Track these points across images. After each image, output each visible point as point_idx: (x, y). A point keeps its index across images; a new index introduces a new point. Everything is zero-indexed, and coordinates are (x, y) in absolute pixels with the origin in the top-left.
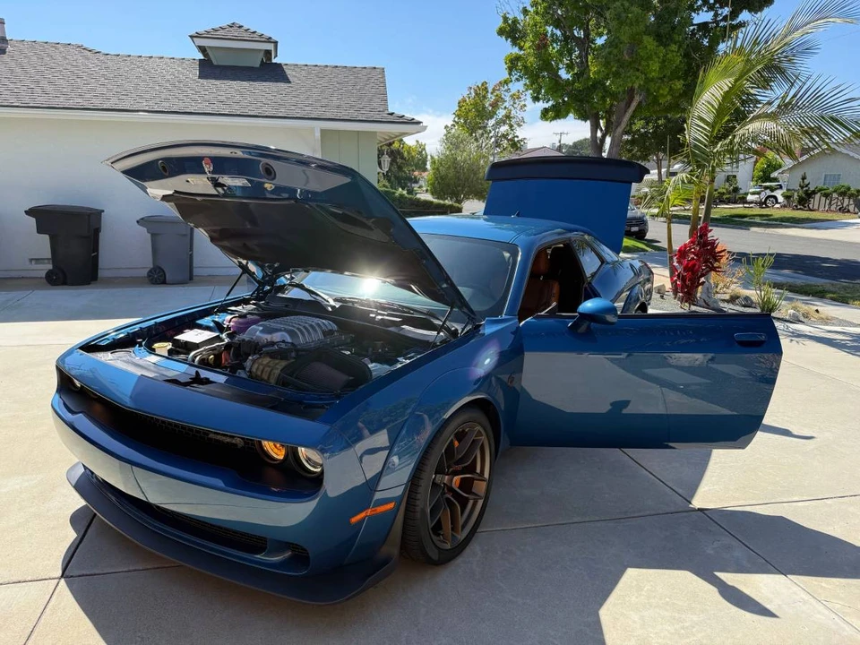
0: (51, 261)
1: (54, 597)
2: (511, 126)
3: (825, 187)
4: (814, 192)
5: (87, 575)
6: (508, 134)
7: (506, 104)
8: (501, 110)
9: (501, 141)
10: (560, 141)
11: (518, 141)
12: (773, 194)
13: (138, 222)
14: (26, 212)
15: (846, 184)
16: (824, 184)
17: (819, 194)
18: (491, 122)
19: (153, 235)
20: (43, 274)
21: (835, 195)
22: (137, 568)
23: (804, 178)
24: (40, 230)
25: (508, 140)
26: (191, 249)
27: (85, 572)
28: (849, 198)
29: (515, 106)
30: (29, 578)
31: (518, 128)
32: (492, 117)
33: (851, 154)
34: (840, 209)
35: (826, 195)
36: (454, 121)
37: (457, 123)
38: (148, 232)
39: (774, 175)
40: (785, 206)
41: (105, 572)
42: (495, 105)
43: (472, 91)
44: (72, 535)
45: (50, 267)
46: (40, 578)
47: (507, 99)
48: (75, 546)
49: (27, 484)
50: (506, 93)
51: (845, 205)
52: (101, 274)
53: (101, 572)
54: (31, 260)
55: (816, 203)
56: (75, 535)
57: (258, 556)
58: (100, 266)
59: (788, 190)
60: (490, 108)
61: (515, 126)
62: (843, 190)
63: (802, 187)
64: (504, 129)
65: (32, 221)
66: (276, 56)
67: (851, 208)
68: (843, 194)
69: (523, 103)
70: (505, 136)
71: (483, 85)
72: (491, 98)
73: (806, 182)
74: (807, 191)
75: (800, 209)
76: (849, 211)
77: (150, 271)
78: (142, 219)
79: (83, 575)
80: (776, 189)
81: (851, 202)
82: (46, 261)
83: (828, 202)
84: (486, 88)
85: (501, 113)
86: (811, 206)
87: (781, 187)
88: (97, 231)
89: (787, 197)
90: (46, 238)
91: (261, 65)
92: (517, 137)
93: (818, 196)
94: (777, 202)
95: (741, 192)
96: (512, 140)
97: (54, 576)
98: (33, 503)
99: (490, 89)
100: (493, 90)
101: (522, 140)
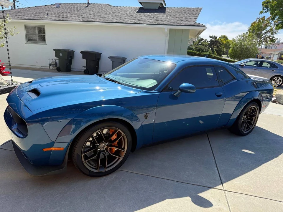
7: (272, 25)
9: (267, 39)
11: (274, 39)
13: (108, 57)
14: (80, 52)
18: (263, 32)
19: (113, 62)
20: (83, 71)
24: (83, 58)
25: (270, 39)
31: (275, 34)
32: (264, 30)
38: (111, 61)
42: (266, 26)
43: (258, 19)
45: (85, 69)
47: (272, 23)
54: (83, 67)
64: (268, 34)
65: (81, 55)
66: (166, 5)
70: (269, 37)
71: (263, 17)
72: (265, 23)
78: (110, 57)
84: (264, 19)
85: (269, 28)
90: (85, 60)
91: (158, 8)
92: (274, 37)
96: (272, 39)
99: (266, 19)
100: (267, 19)
101: (276, 39)
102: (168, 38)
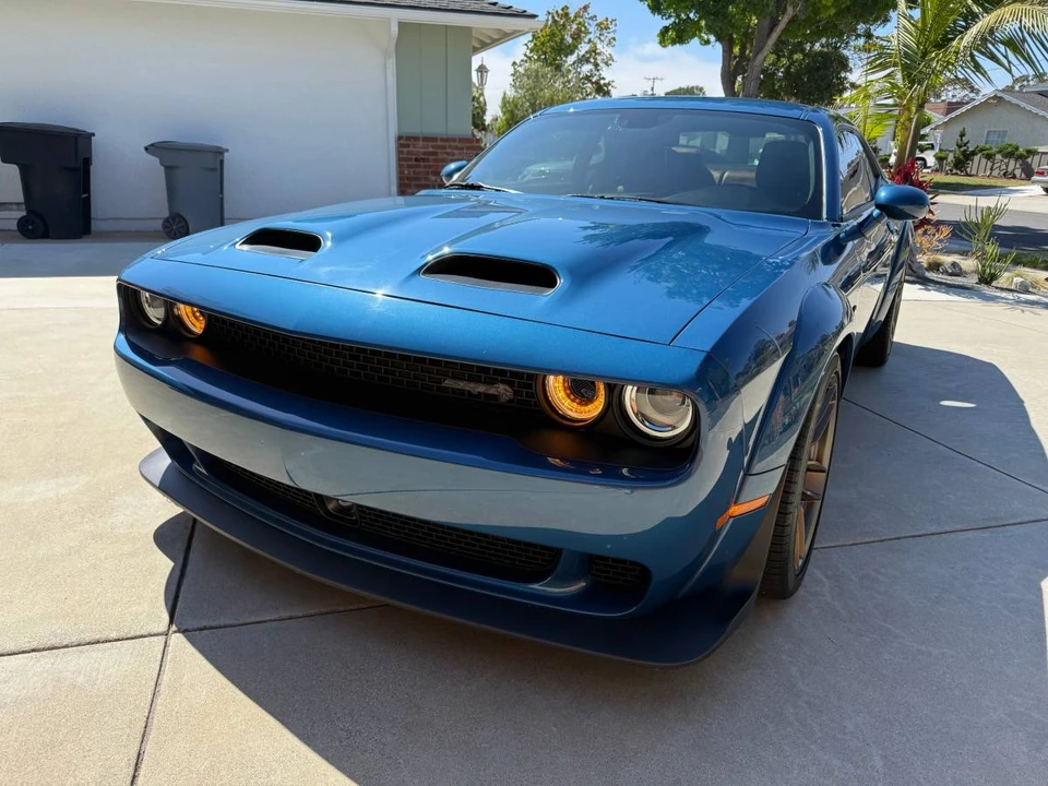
0: (24, 207)
1: (167, 667)
2: (596, 65)
3: (987, 146)
4: (974, 153)
5: (212, 628)
6: (592, 76)
7: (591, 36)
8: (583, 45)
9: (584, 84)
10: (652, 89)
11: (605, 85)
12: (921, 155)
13: (146, 149)
15: (1014, 143)
16: (986, 143)
17: (979, 155)
18: (572, 59)
19: (169, 169)
21: (999, 157)
22: (293, 614)
23: (962, 135)
25: (592, 83)
26: (222, 192)
27: (204, 623)
28: (1016, 160)
29: (602, 38)
30: (114, 635)
31: (604, 68)
32: (572, 52)
33: (1023, 104)
34: (1005, 174)
35: (989, 157)
36: (525, 55)
37: (530, 58)
38: (162, 164)
39: (925, 131)
40: (937, 171)
41: (241, 621)
42: (577, 37)
43: (550, 17)
44: (164, 565)
45: (22, 214)
46: (132, 634)
47: (591, 29)
48: (176, 582)
49: (63, 491)
50: (590, 21)
51: (1010, 170)
52: (95, 226)
53: (236, 622)
55: (975, 166)
56: (171, 564)
57: (536, 586)
58: (93, 215)
59: (941, 150)
60: (570, 41)
61: (602, 65)
62: (1010, 149)
63: (960, 147)
64: (586, 68)
67: (1018, 172)
68: (1009, 155)
69: (612, 35)
70: (588, 78)
71: (563, 9)
72: (572, 27)
73: (965, 139)
74: (965, 151)
75: (956, 174)
76: (1014, 177)
77: (167, 220)
78: (152, 145)
79: (205, 628)
80: (926, 149)
81: (1018, 166)
82: (15, 207)
83: (989, 164)
84: (567, 15)
85: (583, 48)
86: (968, 170)
87: (932, 147)
88: (87, 162)
89: (940, 159)
90: (14, 169)
92: (604, 79)
93: (976, 158)
94: (925, 166)
95: (881, 153)
96: (597, 83)
97: (156, 631)
98: (83, 517)
99: (572, 16)
100: (575, 17)
101: (609, 84)
102: (392, 63)
